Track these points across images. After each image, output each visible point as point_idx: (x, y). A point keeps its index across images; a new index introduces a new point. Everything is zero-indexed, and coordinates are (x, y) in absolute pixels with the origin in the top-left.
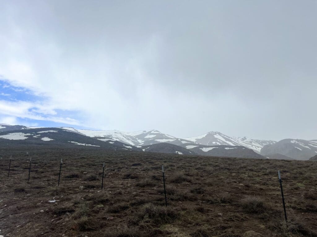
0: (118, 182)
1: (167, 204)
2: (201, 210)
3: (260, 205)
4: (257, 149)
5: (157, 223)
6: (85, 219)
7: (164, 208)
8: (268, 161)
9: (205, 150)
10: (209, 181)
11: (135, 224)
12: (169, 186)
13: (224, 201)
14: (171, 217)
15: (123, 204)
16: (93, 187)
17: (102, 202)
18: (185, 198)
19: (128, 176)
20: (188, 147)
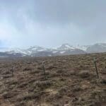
0: (21, 73)
1: (46, 80)
2: (62, 80)
3: (87, 74)
4: (85, 49)
5: (42, 89)
6: (6, 93)
7: (45, 82)
8: (89, 54)
9: (62, 52)
10: (64, 66)
11: (32, 91)
12: (46, 71)
13: (72, 75)
14: (49, 85)
15: (24, 83)
16: (8, 77)
17: (14, 83)
18: (54, 76)
19: (26, 70)
20: (54, 52)
